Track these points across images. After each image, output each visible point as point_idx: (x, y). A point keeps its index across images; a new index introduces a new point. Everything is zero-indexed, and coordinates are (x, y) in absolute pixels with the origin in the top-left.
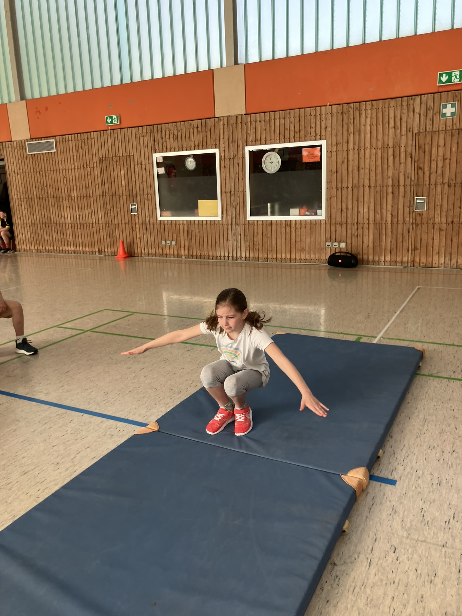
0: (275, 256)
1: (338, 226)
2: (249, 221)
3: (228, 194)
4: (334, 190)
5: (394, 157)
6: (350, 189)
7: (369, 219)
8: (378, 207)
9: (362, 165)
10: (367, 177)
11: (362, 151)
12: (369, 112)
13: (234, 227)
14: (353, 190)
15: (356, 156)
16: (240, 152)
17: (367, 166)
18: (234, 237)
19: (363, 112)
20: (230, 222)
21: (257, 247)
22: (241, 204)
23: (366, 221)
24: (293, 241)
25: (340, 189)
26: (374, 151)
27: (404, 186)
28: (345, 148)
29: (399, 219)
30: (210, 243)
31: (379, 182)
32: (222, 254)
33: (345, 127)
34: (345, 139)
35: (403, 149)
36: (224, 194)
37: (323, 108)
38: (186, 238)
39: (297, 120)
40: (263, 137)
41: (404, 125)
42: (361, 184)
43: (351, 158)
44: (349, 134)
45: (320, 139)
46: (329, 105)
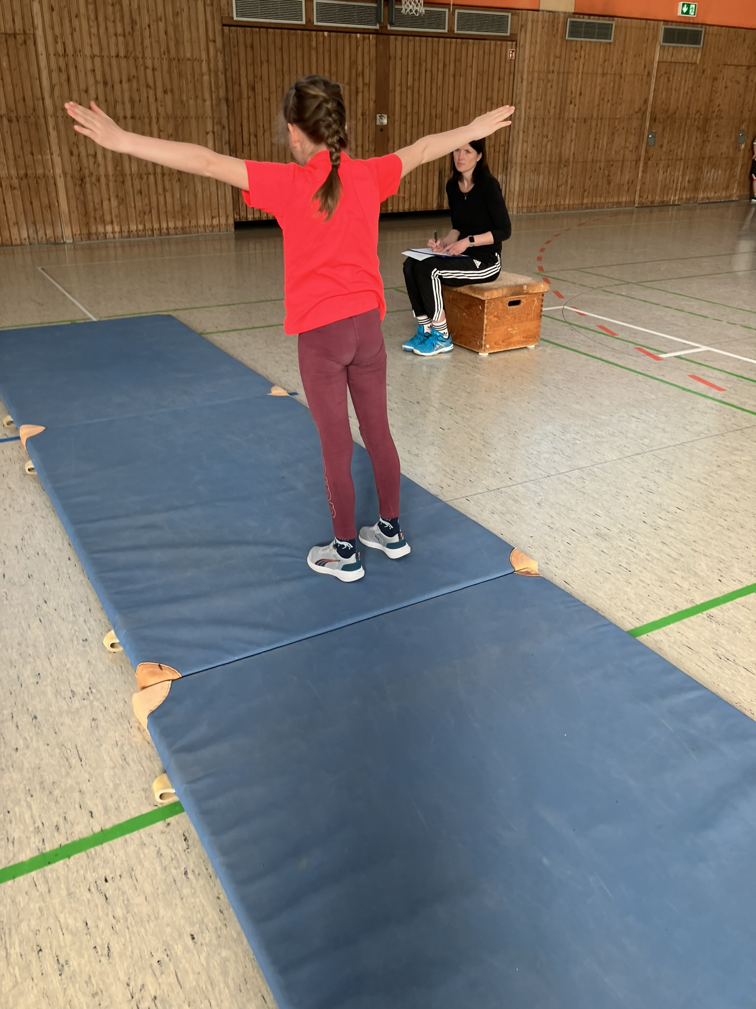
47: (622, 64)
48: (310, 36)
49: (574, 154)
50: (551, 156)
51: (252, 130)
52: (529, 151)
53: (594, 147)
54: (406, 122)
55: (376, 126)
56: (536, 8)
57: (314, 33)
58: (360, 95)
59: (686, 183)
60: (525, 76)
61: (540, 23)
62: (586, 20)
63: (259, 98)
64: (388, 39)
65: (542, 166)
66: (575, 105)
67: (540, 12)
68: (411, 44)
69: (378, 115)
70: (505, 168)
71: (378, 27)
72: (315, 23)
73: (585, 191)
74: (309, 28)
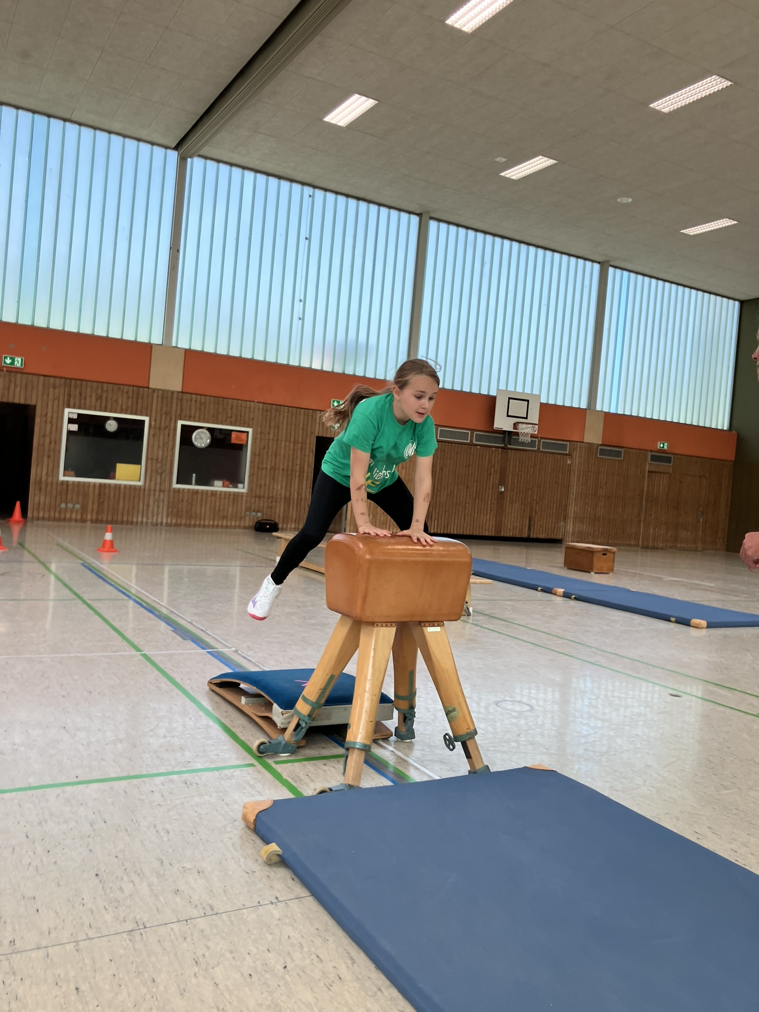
0: (198, 523)
1: (257, 499)
2: (174, 489)
3: (154, 462)
4: (256, 469)
5: (302, 451)
6: (268, 469)
7: (281, 495)
8: (289, 486)
9: (278, 454)
10: (282, 462)
11: (279, 442)
12: (286, 414)
13: (157, 493)
14: (270, 471)
15: (275, 445)
16: (172, 424)
17: (282, 454)
18: (156, 503)
19: (282, 413)
20: (153, 488)
21: (180, 514)
22: (168, 472)
23: (279, 497)
24: (217, 509)
25: (260, 469)
26: (288, 444)
27: (308, 472)
28: (267, 438)
29: (303, 497)
30: (126, 509)
31: (290, 468)
32: (140, 519)
33: (268, 421)
34: (267, 432)
35: (308, 446)
36: (150, 462)
37: (252, 403)
38: (96, 502)
39: (230, 407)
40: (197, 414)
41: (309, 429)
42: (277, 467)
43: (271, 446)
44: (270, 428)
45: (248, 427)
46: (257, 402)
47: (628, 470)
48: (471, 449)
49: (603, 515)
50: (590, 514)
51: (439, 489)
52: (578, 511)
53: (614, 511)
54: (513, 491)
55: (499, 491)
56: (581, 441)
57: (473, 447)
58: (492, 476)
59: (669, 538)
60: (576, 472)
61: (584, 449)
62: (608, 448)
63: (444, 474)
64: (508, 452)
65: (585, 520)
66: (603, 489)
67: (584, 444)
68: (519, 454)
69: (500, 487)
70: (565, 519)
71: (503, 445)
72: (474, 442)
73: (609, 536)
74: (471, 444)
